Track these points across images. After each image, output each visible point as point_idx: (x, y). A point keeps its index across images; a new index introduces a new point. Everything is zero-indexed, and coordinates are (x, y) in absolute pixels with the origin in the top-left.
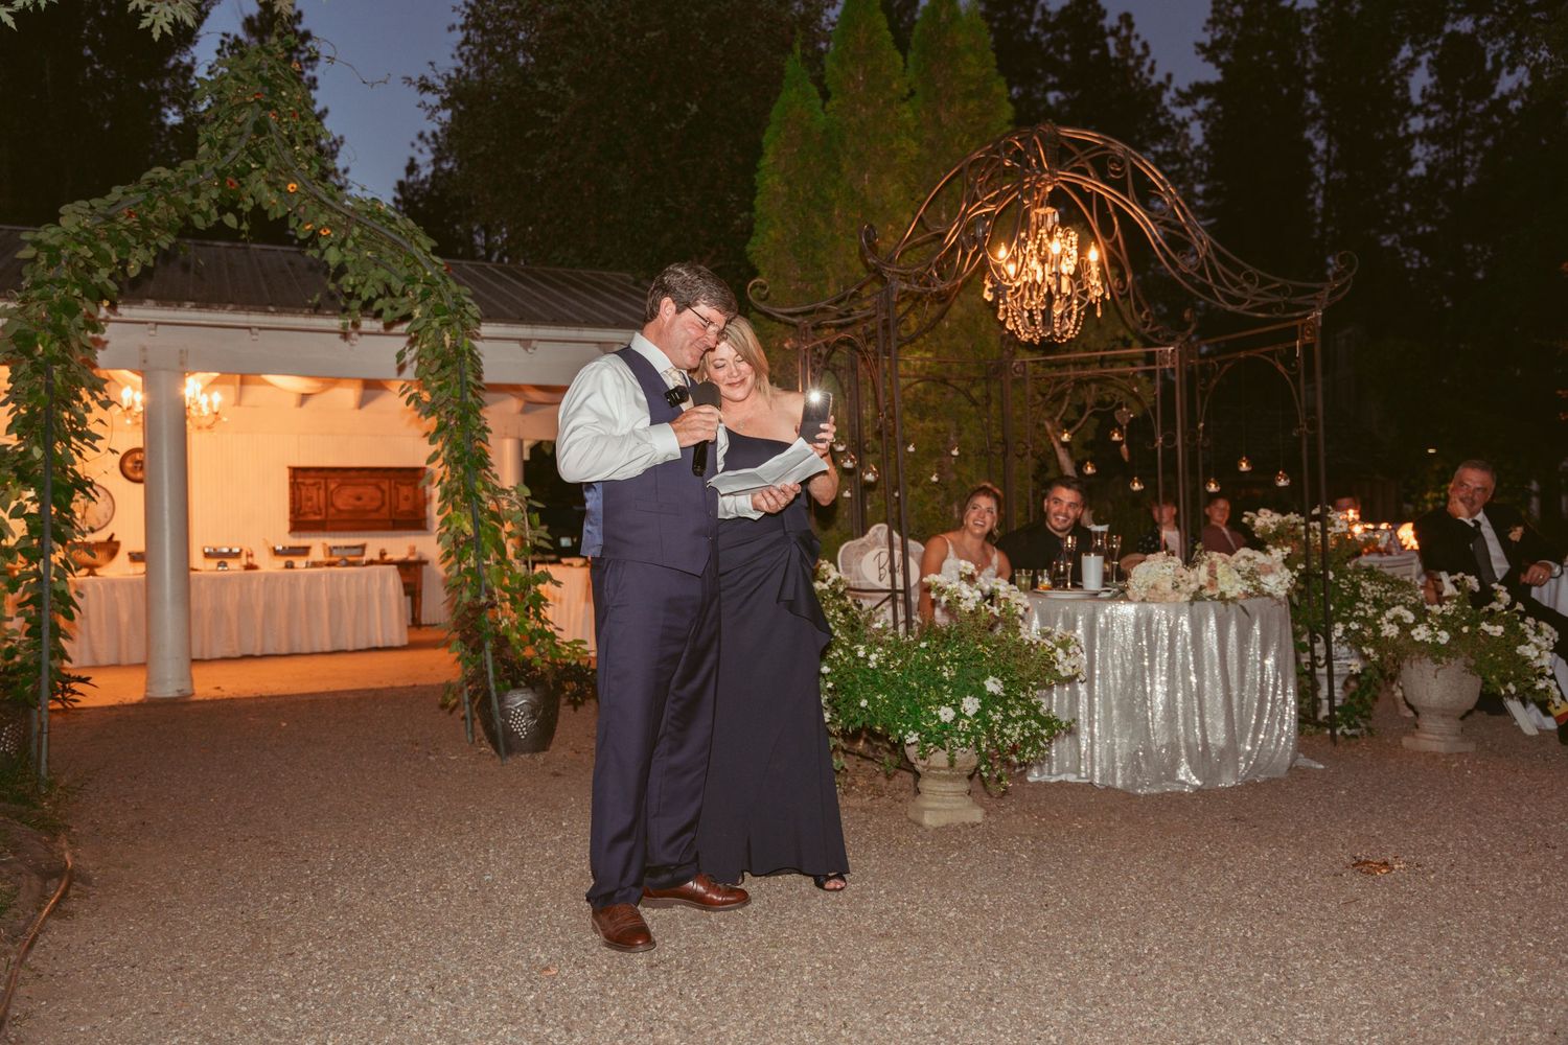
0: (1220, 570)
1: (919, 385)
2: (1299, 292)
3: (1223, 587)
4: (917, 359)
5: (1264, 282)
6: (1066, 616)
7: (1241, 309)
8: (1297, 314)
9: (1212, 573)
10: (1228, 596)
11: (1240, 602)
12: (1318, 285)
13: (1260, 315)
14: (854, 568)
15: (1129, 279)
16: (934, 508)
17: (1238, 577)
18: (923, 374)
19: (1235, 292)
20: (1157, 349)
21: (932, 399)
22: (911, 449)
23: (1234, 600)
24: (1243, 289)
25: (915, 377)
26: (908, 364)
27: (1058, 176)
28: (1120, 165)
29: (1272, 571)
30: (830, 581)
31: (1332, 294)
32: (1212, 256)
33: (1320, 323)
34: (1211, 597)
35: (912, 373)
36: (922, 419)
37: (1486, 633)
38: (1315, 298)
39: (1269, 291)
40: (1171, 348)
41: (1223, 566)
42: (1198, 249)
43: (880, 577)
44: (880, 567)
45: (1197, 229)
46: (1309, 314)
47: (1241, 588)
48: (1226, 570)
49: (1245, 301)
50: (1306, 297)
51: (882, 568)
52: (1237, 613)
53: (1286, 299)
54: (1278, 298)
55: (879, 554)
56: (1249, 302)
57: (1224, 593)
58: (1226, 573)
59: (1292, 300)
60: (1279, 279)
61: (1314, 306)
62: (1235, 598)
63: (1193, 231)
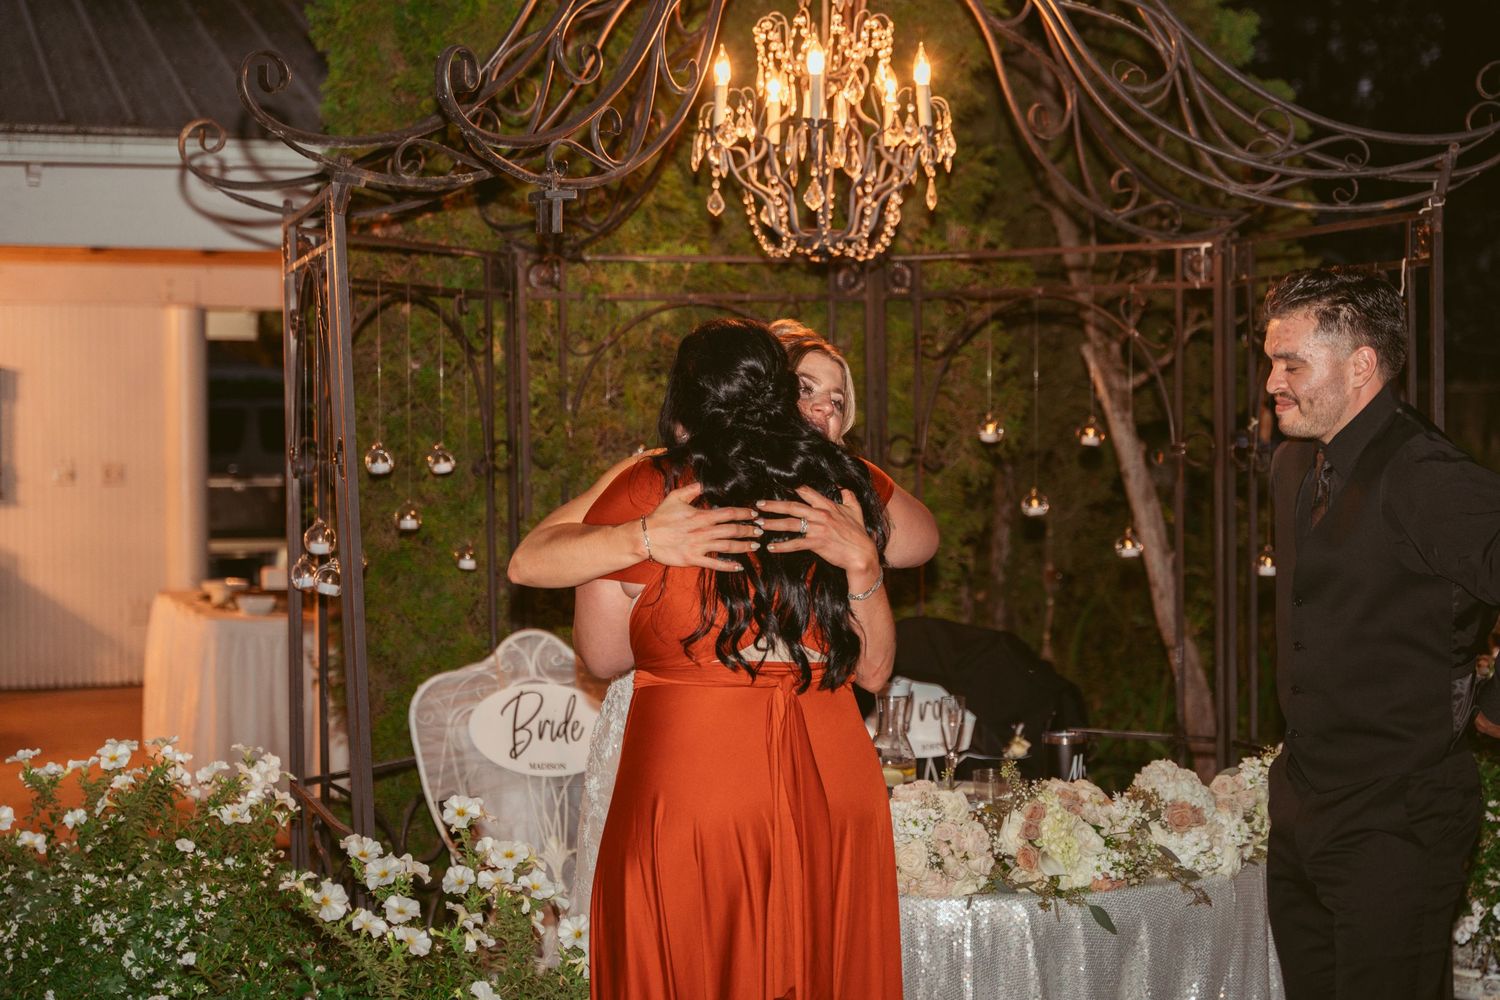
0: (1047, 826)
1: (666, 316)
2: (1387, 154)
3: (1047, 870)
4: (659, 261)
7: (1258, 193)
8: (1387, 205)
9: (1031, 833)
10: (1064, 885)
11: (1093, 899)
12: (1431, 140)
14: (450, 732)
15: (1069, 106)
17: (1097, 841)
18: (673, 291)
20: (1177, 246)
23: (1073, 895)
24: (1261, 149)
25: (654, 298)
26: (641, 271)
29: (1200, 821)
30: (244, 806)
31: (1462, 161)
32: (1188, 66)
33: (1440, 226)
34: (1027, 885)
35: (648, 290)
38: (1430, 169)
39: (1319, 150)
40: (1208, 245)
41: (1059, 817)
42: (1165, 56)
43: (514, 749)
44: (518, 726)
45: (1160, 10)
46: (1422, 204)
47: (1098, 868)
48: (1064, 826)
49: (1270, 174)
50: (1405, 167)
51: (522, 728)
52: (1085, 925)
53: (1357, 171)
54: (1341, 169)
55: (518, 697)
56: (1276, 177)
57: (1055, 879)
58: (1063, 833)
59: (1372, 172)
60: (1339, 127)
61: (1429, 186)
62: (1086, 890)
63: (1151, 15)
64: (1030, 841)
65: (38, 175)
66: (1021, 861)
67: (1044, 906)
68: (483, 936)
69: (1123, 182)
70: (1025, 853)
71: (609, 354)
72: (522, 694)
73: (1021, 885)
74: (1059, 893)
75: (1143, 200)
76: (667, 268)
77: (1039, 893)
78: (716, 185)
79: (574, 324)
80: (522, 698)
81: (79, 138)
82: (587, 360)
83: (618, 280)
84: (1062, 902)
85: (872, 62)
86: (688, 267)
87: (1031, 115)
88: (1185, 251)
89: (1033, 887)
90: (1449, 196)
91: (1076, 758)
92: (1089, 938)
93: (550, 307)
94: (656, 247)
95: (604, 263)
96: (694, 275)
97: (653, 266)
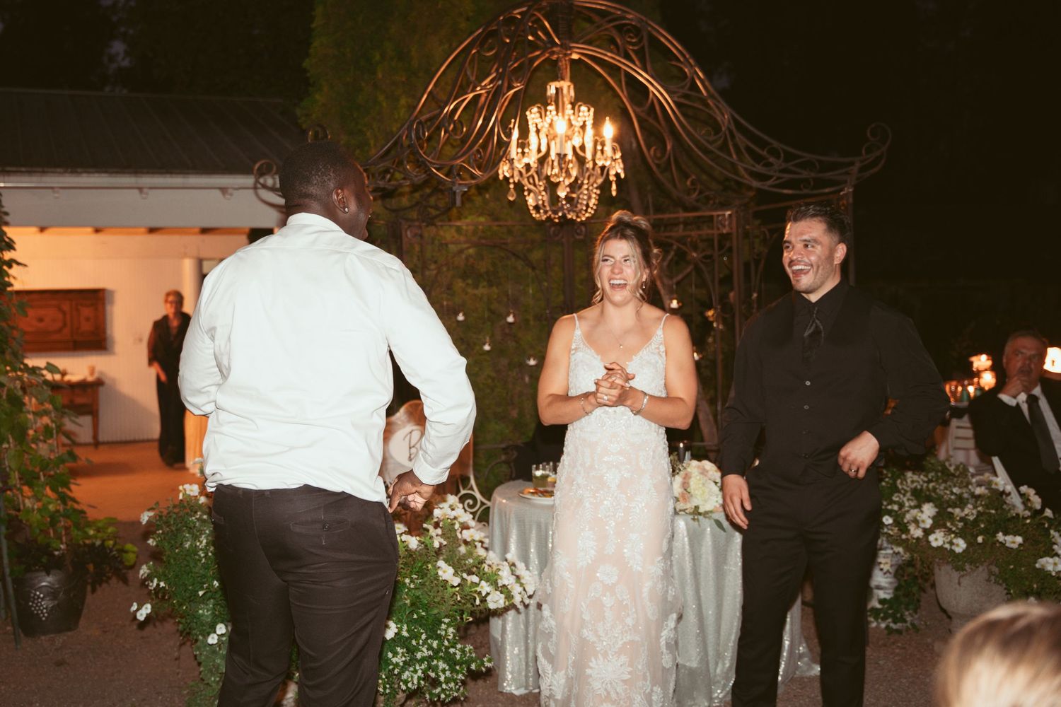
0: (694, 483)
1: (471, 251)
2: (826, 167)
3: (695, 502)
4: (467, 225)
5: (789, 157)
6: (539, 526)
7: (766, 186)
8: (827, 190)
9: (685, 485)
10: (701, 510)
12: (846, 160)
13: (786, 191)
15: (669, 147)
16: (489, 376)
18: (475, 239)
19: (759, 168)
20: (715, 214)
21: (483, 267)
22: (461, 317)
23: (706, 514)
24: (769, 165)
25: (466, 242)
26: (459, 230)
27: (571, 48)
28: (636, 36)
31: (862, 170)
32: (733, 128)
33: (851, 200)
34: (684, 510)
35: (462, 239)
36: (476, 287)
37: (1002, 544)
38: (847, 173)
39: (796, 165)
40: (729, 213)
41: (698, 478)
42: (721, 123)
43: (410, 457)
44: (412, 445)
45: (719, 102)
46: (842, 190)
47: (717, 501)
48: (701, 482)
49: (770, 177)
50: (836, 172)
51: (413, 447)
52: (712, 529)
53: (813, 175)
54: (805, 174)
55: (411, 433)
56: (775, 178)
57: (697, 508)
58: (701, 486)
59: (821, 175)
60: (805, 154)
61: (846, 182)
62: (711, 512)
63: (715, 104)
64: (685, 490)
65: (147, 194)
66: (681, 499)
67: (694, 519)
68: (442, 540)
69: (692, 183)
70: (683, 495)
71: (445, 269)
72: (412, 431)
73: (681, 511)
74: (700, 514)
75: (701, 193)
76: (471, 228)
77: (690, 514)
78: (512, 186)
79: (428, 255)
80: (413, 433)
81: (168, 176)
82: (435, 272)
83: (448, 234)
84: (701, 518)
85: (583, 127)
86: (481, 227)
87: (652, 152)
88: (718, 216)
89: (687, 511)
90: (856, 187)
91: (687, 453)
92: (713, 535)
93: (417, 248)
94: (466, 218)
95: (441, 226)
96: (483, 231)
97: (464, 227)
